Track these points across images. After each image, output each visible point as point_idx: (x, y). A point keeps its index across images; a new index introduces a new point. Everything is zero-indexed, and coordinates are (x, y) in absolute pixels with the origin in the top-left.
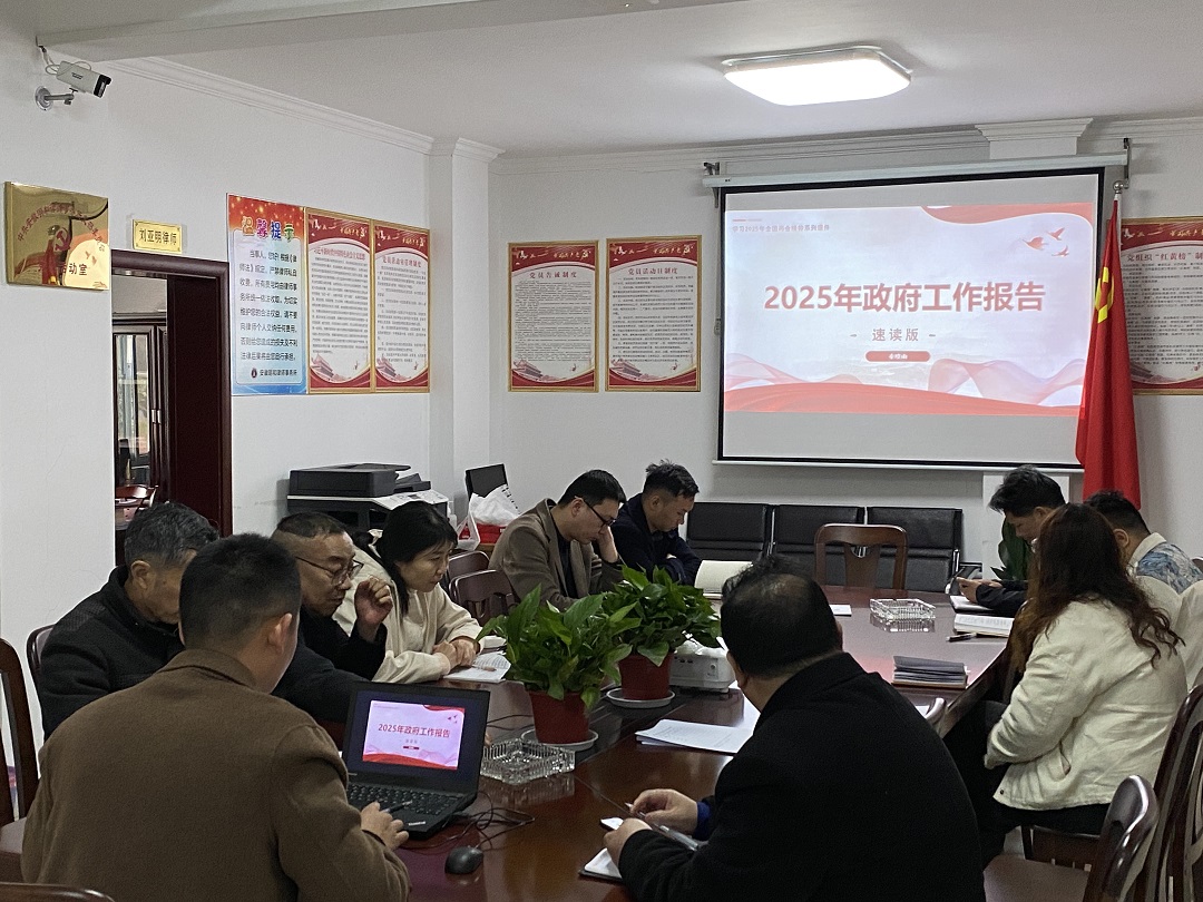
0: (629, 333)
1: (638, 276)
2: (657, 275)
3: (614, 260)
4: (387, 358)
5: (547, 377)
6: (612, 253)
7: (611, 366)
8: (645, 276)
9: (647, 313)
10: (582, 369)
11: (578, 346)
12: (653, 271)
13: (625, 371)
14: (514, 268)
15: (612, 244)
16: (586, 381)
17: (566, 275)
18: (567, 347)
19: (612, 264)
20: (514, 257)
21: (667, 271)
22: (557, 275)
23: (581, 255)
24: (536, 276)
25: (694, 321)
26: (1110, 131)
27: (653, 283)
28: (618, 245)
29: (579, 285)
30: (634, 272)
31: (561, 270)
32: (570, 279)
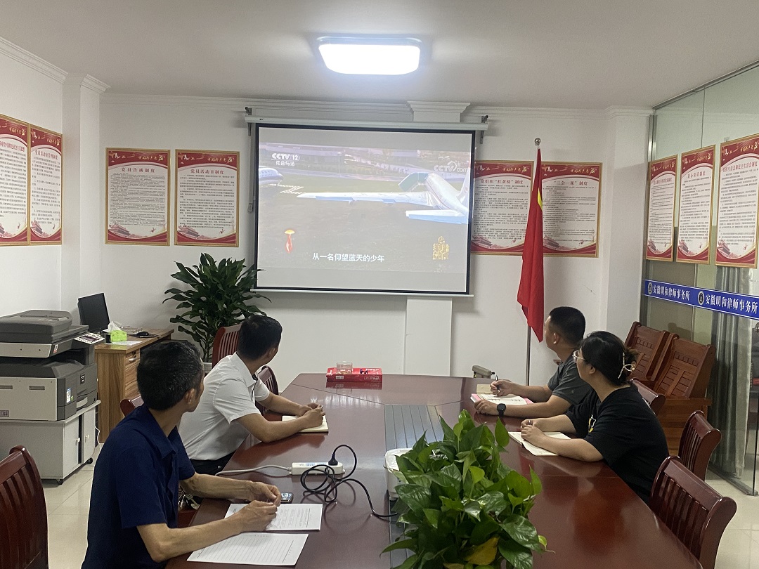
0: (191, 209)
1: (198, 174)
2: (210, 174)
3: (181, 163)
4: (37, 221)
5: (134, 235)
6: (179, 158)
7: (178, 229)
8: (201, 174)
9: (203, 198)
10: (159, 231)
11: (156, 216)
12: (207, 172)
13: (188, 233)
14: (110, 164)
15: (179, 153)
16: (162, 239)
17: (147, 170)
18: (148, 216)
19: (179, 165)
20: (110, 157)
21: (217, 172)
22: (141, 170)
23: (158, 158)
24: (126, 170)
25: (235, 204)
26: (476, 111)
27: (207, 179)
28: (183, 154)
29: (156, 177)
30: (195, 171)
31: (144, 167)
32: (150, 173)
